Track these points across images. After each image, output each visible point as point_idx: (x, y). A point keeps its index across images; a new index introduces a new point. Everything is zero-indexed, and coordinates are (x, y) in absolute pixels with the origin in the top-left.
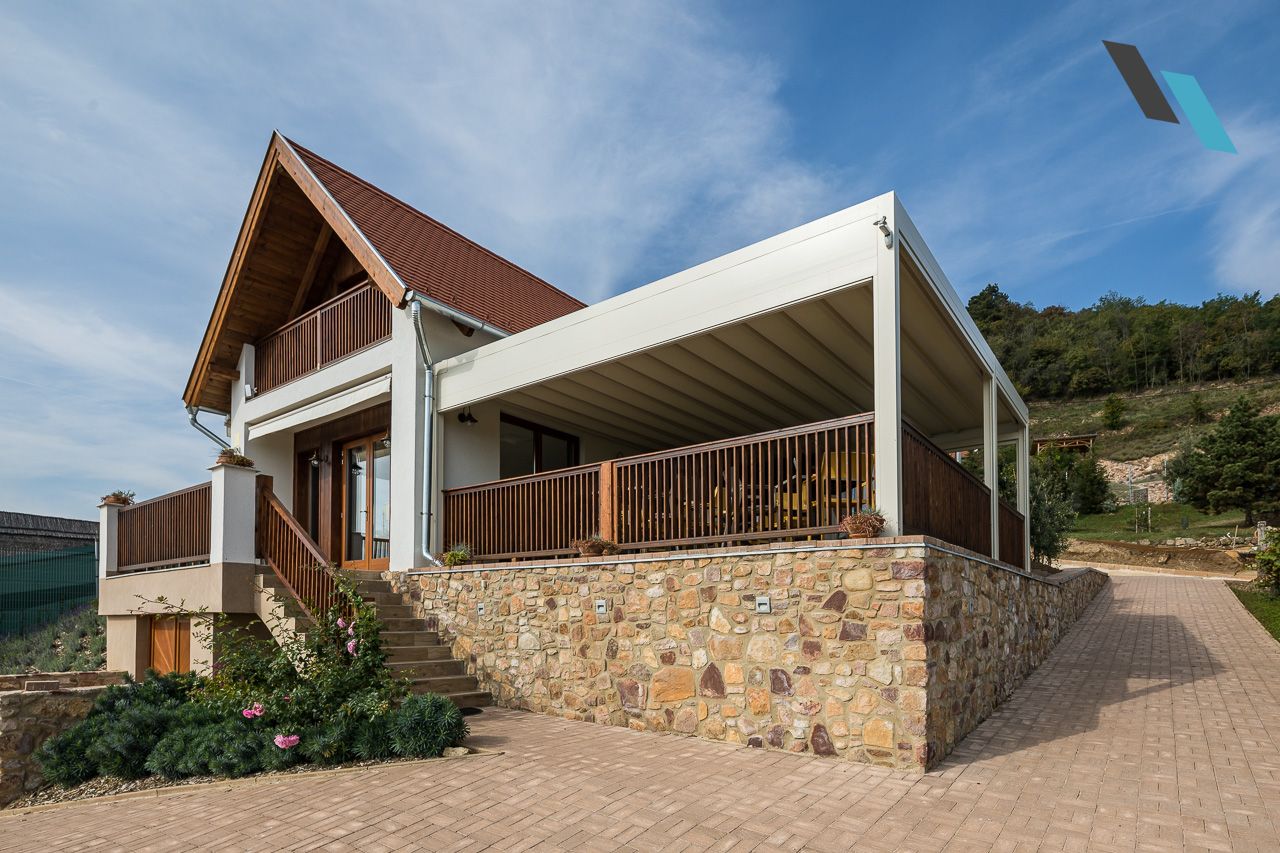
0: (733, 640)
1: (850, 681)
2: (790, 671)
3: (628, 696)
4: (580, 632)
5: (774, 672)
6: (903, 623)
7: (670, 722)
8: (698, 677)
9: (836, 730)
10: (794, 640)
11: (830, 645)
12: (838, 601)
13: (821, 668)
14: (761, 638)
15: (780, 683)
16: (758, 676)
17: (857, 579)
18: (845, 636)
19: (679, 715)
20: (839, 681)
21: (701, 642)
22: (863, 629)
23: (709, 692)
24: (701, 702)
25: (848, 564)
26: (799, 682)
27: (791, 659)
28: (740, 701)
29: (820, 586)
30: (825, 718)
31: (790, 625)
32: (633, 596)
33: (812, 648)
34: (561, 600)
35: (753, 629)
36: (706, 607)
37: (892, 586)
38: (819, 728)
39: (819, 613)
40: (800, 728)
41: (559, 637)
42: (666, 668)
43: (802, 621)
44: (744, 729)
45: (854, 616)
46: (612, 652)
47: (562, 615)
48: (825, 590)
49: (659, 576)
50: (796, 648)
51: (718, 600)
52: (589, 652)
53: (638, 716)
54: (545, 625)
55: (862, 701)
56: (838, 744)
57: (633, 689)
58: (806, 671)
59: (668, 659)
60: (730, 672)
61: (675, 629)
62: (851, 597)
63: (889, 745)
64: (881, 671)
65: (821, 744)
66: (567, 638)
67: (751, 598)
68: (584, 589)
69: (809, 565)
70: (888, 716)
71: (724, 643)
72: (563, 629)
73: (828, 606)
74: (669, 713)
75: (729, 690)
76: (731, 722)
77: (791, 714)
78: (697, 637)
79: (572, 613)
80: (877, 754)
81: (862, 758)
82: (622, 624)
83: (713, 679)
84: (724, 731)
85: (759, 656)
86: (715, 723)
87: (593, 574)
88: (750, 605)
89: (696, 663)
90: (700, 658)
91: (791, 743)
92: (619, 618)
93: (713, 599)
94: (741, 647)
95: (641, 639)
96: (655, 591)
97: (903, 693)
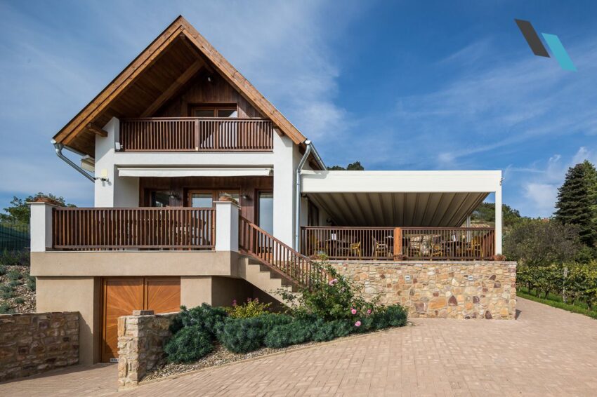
0: (460, 288)
1: (497, 298)
2: (479, 296)
3: (419, 307)
4: (397, 287)
5: (474, 297)
6: (510, 283)
7: (437, 314)
8: (447, 300)
9: (492, 312)
10: (480, 288)
11: (491, 289)
12: (493, 277)
13: (488, 295)
14: (469, 288)
15: (476, 300)
16: (469, 298)
17: (499, 272)
18: (495, 287)
19: (440, 312)
20: (493, 299)
21: (448, 289)
22: (500, 285)
23: (452, 304)
24: (449, 307)
25: (497, 268)
26: (482, 299)
27: (479, 293)
28: (463, 306)
29: (489, 273)
30: (489, 309)
31: (479, 284)
32: (422, 274)
33: (485, 290)
34: (388, 275)
35: (467, 285)
36: (450, 278)
37: (508, 274)
38: (487, 312)
39: (488, 281)
40: (482, 312)
41: (387, 289)
42: (436, 298)
43: (482, 283)
44: (464, 314)
45: (498, 281)
46: (412, 293)
47: (388, 281)
48: (490, 275)
49: (433, 268)
50: (481, 290)
51: (455, 276)
52: (401, 294)
53: (423, 314)
54: (379, 284)
55: (500, 303)
56: (493, 315)
57: (422, 305)
58: (484, 296)
59: (436, 295)
60: (459, 298)
61: (439, 285)
62: (497, 277)
63: (507, 314)
64: (505, 296)
65: (488, 316)
66: (391, 289)
67: (467, 276)
68: (399, 272)
69: (485, 267)
70: (507, 307)
71: (457, 289)
72: (389, 286)
73: (491, 278)
74: (436, 312)
75: (459, 303)
76: (460, 312)
77: (479, 309)
78: (447, 288)
79: (394, 280)
80: (503, 317)
81: (500, 318)
82: (417, 284)
83: (453, 300)
84: (457, 315)
85: (469, 293)
86: (454, 313)
87: (403, 267)
88: (466, 278)
89: (447, 296)
90: (449, 294)
91: (478, 316)
92: (415, 281)
93: (453, 276)
94: (463, 290)
95: (425, 289)
96: (431, 273)
97: (510, 301)
